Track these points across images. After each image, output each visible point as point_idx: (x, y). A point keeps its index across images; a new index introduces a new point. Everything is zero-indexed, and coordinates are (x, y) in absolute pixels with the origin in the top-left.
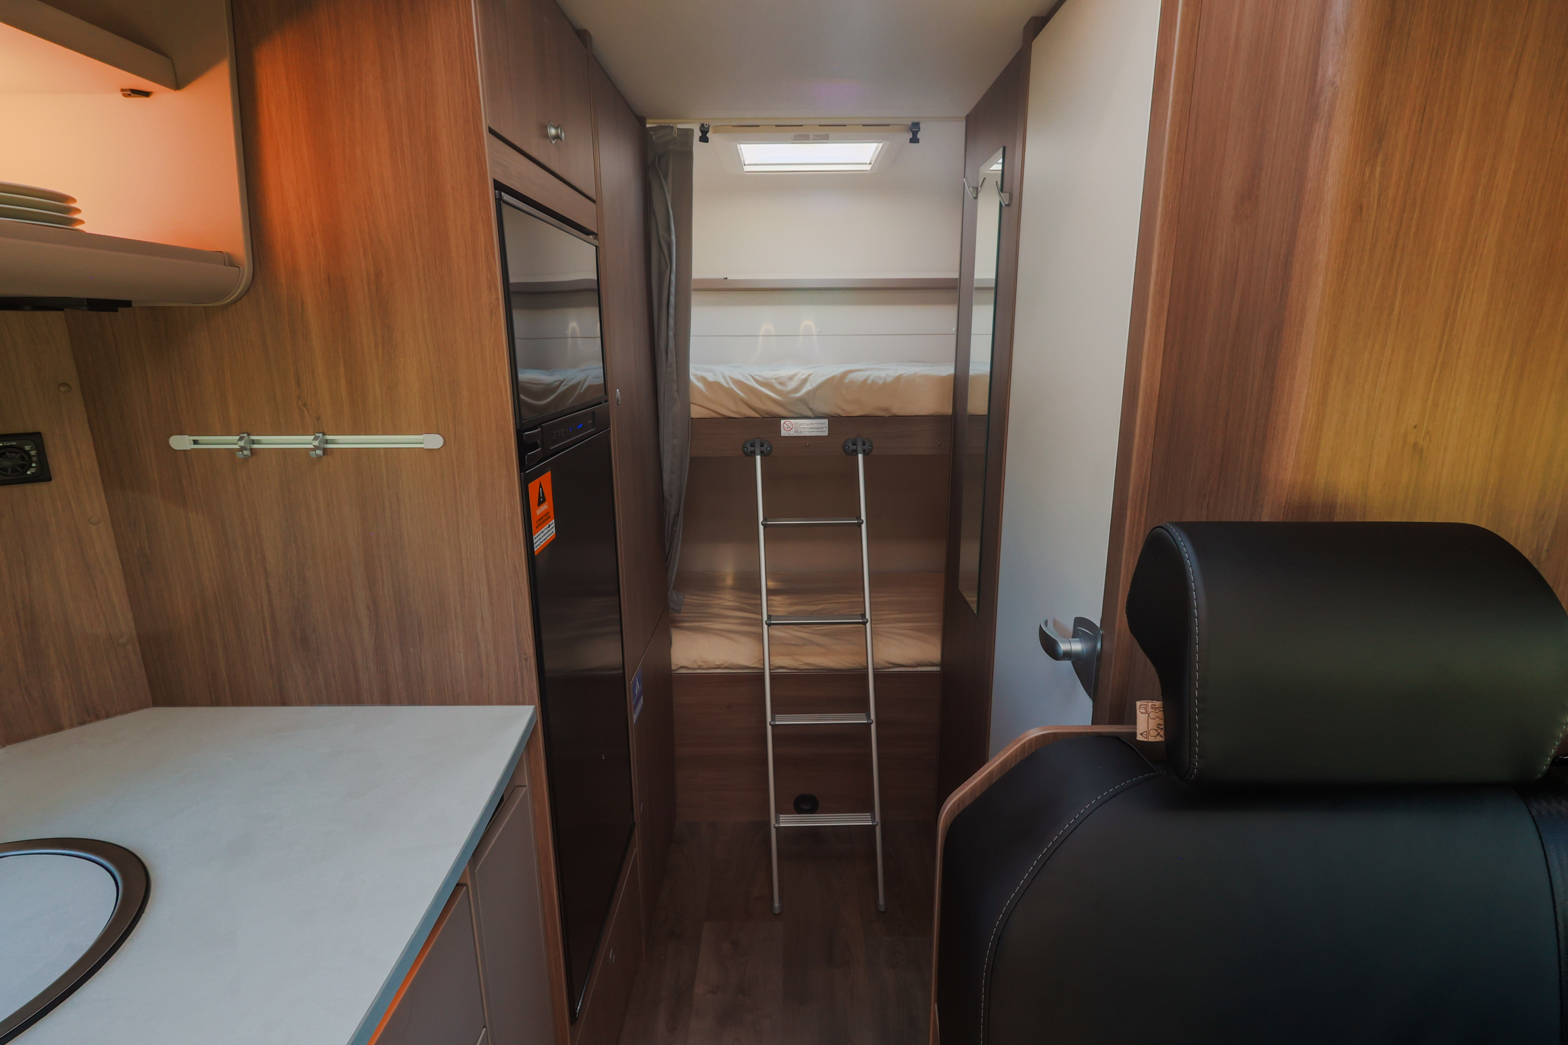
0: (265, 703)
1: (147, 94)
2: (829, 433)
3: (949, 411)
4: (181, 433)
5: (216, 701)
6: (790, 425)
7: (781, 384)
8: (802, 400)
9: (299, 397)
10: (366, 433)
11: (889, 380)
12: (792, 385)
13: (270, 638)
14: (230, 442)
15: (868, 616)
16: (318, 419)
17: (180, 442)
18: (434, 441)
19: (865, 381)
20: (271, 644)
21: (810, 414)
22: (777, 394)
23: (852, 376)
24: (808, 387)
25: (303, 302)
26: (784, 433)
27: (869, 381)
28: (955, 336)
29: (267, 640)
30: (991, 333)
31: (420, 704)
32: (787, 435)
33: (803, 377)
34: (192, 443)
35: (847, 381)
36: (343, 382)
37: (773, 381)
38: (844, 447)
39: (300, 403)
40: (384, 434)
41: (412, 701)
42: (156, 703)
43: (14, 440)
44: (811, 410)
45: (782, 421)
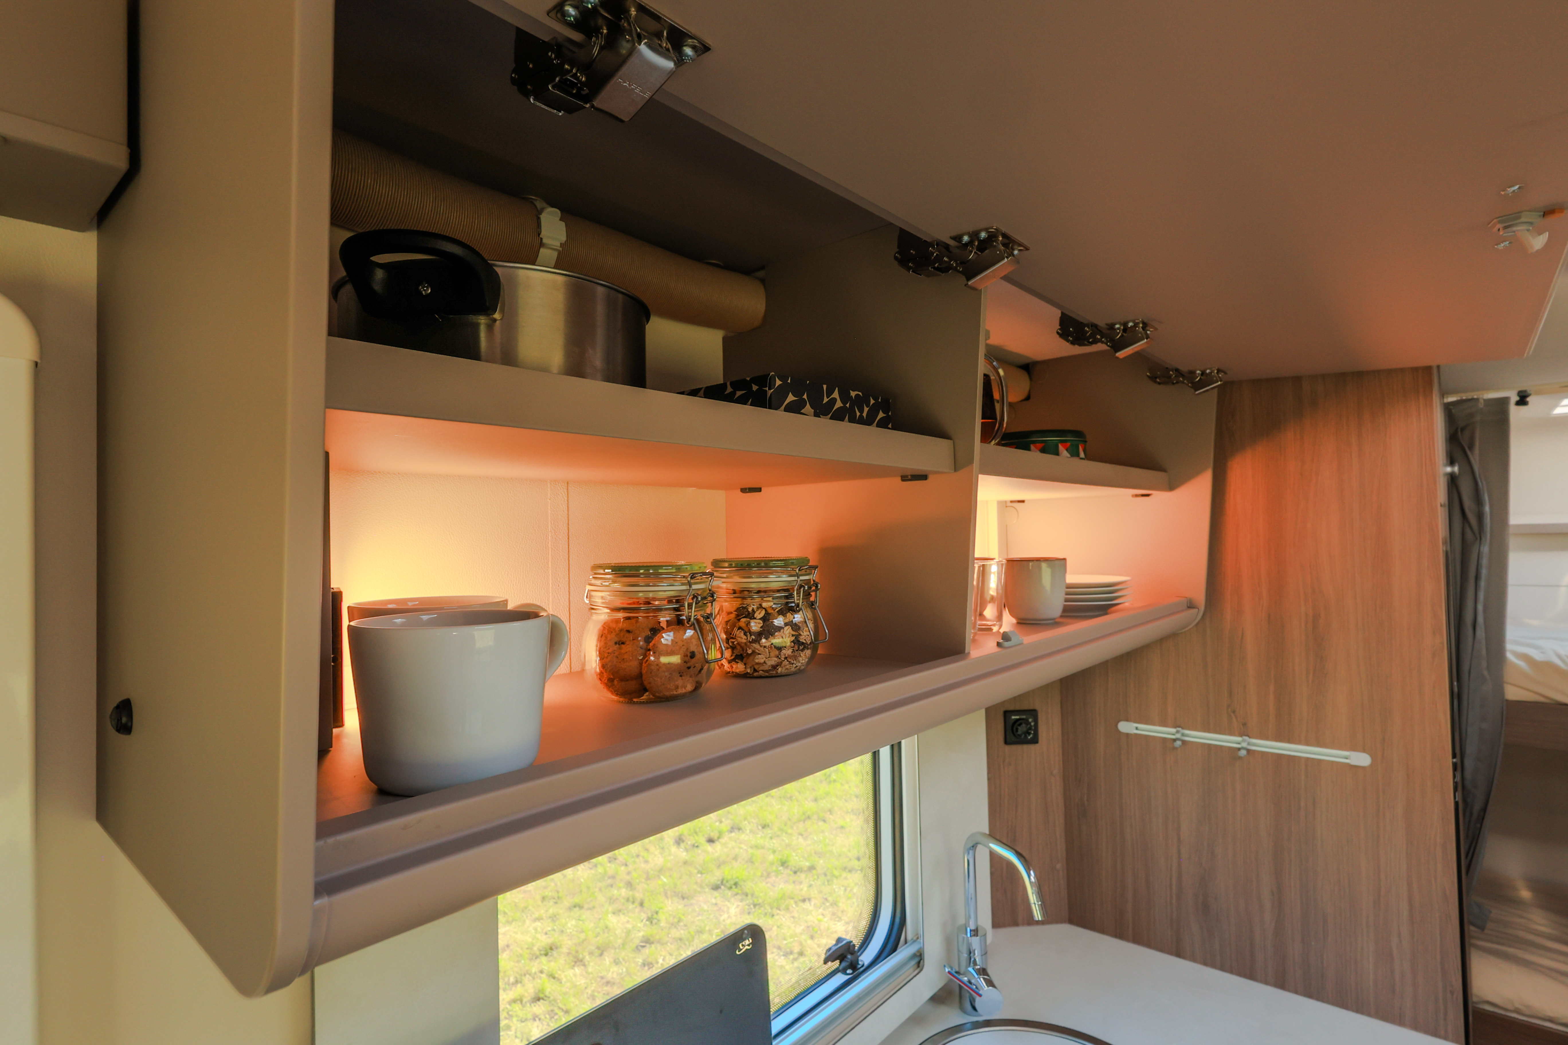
0: (1161, 949)
1: (1148, 495)
4: (1127, 720)
5: (1120, 934)
9: (1230, 706)
10: (1289, 742)
14: (1167, 732)
16: (1244, 724)
17: (1126, 727)
18: (1362, 759)
20: (1174, 898)
25: (1243, 634)
31: (1318, 999)
34: (1135, 728)
36: (1271, 697)
39: (1229, 710)
40: (1307, 744)
41: (1309, 994)
42: (1071, 921)
43: (1023, 715)
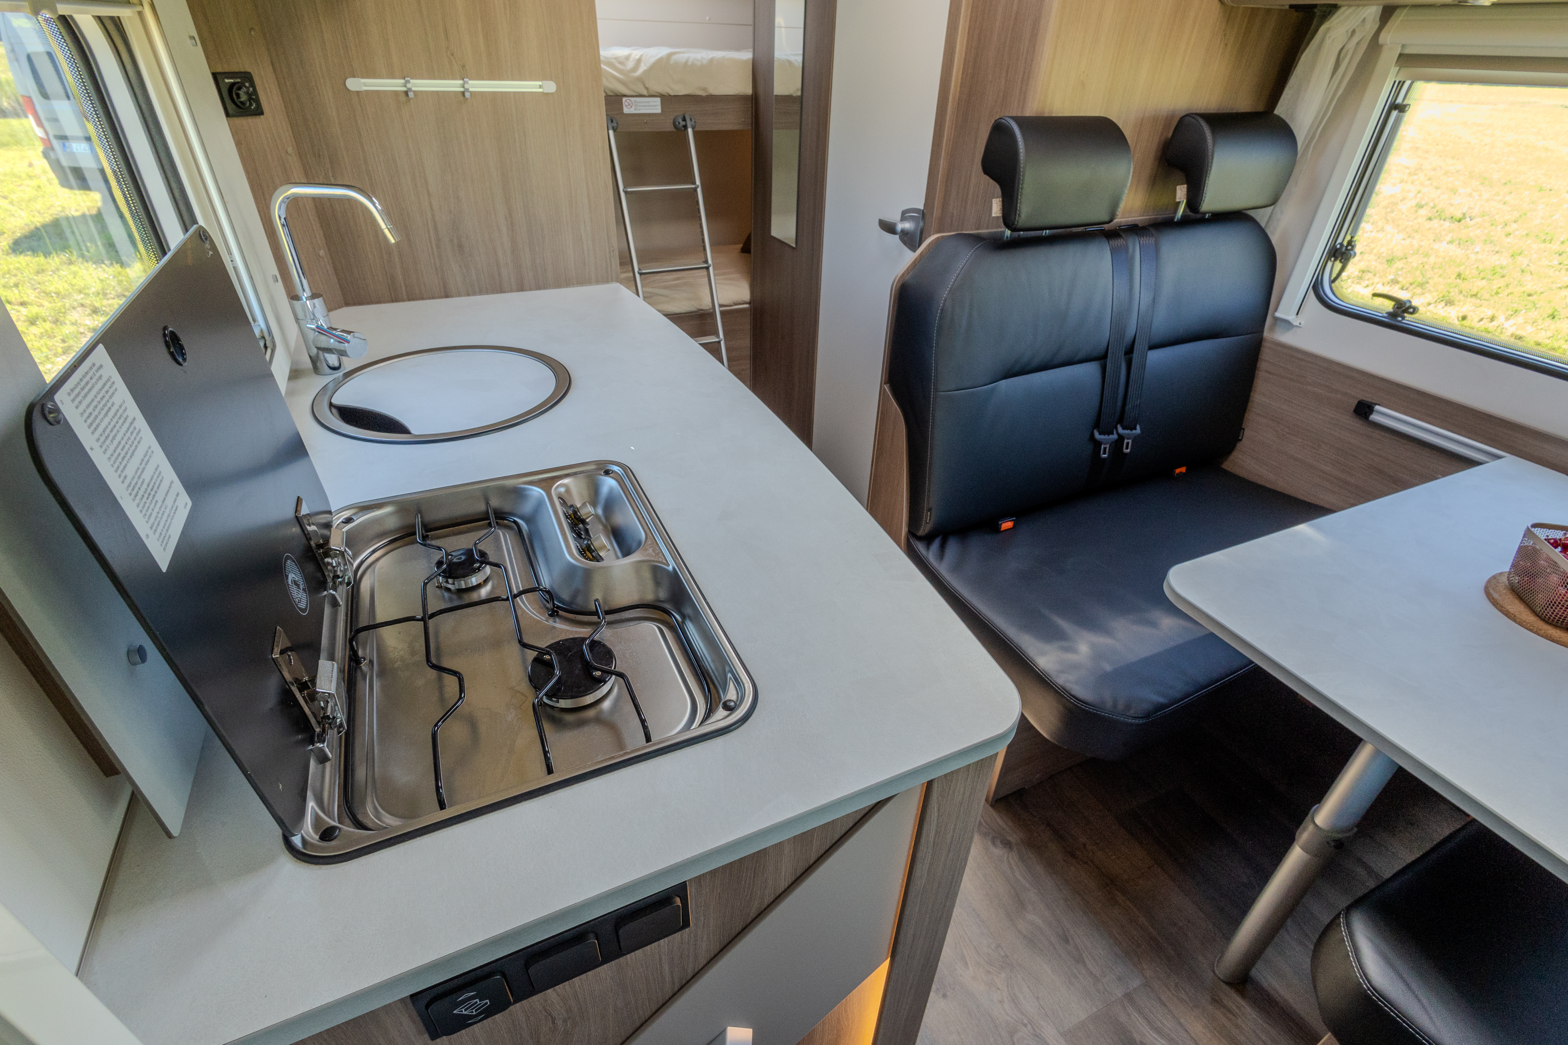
2: (662, 111)
3: (749, 91)
4: (355, 76)
6: (630, 102)
7: (621, 63)
8: (640, 80)
9: (448, 48)
10: (500, 80)
11: (705, 62)
12: (630, 65)
13: (434, 247)
14: (394, 85)
15: (710, 262)
16: (463, 66)
17: (355, 84)
18: (550, 87)
19: (687, 62)
20: (435, 250)
21: (645, 93)
22: (618, 72)
23: (675, 57)
24: (643, 68)
26: (626, 110)
27: (690, 63)
28: (751, 28)
29: (432, 248)
30: (802, 25)
32: (628, 112)
33: (637, 57)
34: (364, 85)
35: (672, 62)
36: (481, 36)
37: (613, 60)
38: (674, 123)
39: (449, 52)
40: (513, 80)
42: (347, 304)
43: (237, 78)
44: (647, 89)
45: (624, 99)
